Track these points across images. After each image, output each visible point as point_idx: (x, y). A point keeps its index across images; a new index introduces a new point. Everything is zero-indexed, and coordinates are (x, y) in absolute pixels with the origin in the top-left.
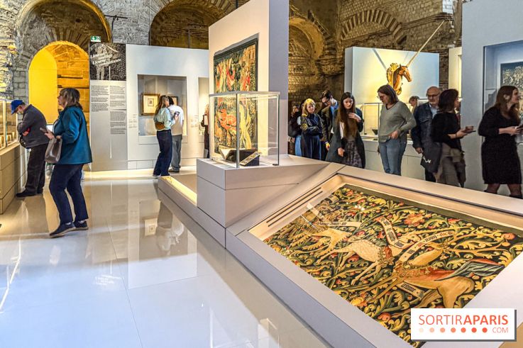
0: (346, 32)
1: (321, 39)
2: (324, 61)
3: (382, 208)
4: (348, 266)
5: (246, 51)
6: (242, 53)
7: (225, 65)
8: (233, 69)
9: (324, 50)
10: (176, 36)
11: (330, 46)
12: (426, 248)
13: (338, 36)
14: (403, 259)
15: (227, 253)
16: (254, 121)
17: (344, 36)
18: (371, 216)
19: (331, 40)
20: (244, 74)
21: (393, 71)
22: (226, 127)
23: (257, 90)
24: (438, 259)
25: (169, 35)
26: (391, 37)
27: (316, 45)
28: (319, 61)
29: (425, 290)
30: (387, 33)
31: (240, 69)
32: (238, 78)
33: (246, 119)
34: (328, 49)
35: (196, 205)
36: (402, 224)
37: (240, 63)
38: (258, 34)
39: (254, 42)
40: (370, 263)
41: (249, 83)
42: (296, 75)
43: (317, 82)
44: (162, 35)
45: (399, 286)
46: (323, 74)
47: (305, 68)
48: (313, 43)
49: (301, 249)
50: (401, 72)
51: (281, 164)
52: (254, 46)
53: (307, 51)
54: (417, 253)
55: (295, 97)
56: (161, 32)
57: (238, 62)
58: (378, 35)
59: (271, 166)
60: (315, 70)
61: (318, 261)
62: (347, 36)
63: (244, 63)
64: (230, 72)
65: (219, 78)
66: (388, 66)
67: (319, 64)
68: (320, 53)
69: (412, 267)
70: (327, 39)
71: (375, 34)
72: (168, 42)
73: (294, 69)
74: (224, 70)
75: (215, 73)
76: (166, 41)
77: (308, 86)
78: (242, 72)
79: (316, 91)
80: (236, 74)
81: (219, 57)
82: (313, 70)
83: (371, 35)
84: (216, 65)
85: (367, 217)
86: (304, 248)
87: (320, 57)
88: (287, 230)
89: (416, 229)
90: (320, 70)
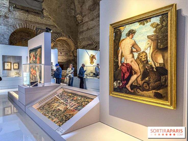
0: (81, 43)
1: (73, 45)
2: (75, 52)
3: (70, 96)
4: (56, 112)
5: (38, 50)
6: (37, 51)
7: (33, 53)
8: (35, 55)
9: (74, 48)
10: (20, 41)
11: (76, 47)
12: (75, 105)
13: (79, 44)
14: (69, 108)
15: (26, 114)
16: (41, 72)
17: (80, 45)
18: (66, 99)
19: (76, 45)
20: (38, 57)
21: (92, 56)
22: (33, 74)
23: (41, 63)
24: (76, 107)
25: (17, 40)
26: (93, 46)
27: (72, 46)
28: (73, 52)
29: (70, 115)
30: (92, 44)
31: (37, 55)
32: (36, 58)
33: (38, 71)
34: (76, 48)
35: (18, 100)
36: (73, 100)
37: (37, 53)
38: (41, 45)
39: (40, 47)
40: (61, 110)
41: (39, 60)
42: (65, 56)
43: (72, 59)
44: (14, 40)
45: (65, 115)
46: (74, 56)
47: (68, 54)
48: (71, 46)
49: (46, 110)
50: (93, 57)
51: (45, 86)
52: (40, 49)
53: (69, 48)
54: (72, 107)
55: (65, 63)
56: (14, 39)
57: (36, 53)
58: (90, 45)
59: (42, 86)
60: (72, 54)
61: (49, 112)
62: (81, 44)
63: (38, 53)
64: (34, 56)
65: (31, 58)
66: (90, 55)
67: (73, 53)
68: (73, 49)
69: (70, 110)
70: (75, 45)
71: (89, 44)
72: (17, 43)
73: (65, 54)
74: (32, 55)
75: (30, 56)
76: (16, 43)
77: (70, 60)
78: (37, 56)
79: (72, 62)
80: (36, 57)
81: (31, 51)
82: (71, 55)
83: (88, 45)
84: (30, 53)
85: (65, 99)
86: (47, 109)
87: (73, 50)
88: (44, 105)
89: (75, 101)
90: (73, 54)
